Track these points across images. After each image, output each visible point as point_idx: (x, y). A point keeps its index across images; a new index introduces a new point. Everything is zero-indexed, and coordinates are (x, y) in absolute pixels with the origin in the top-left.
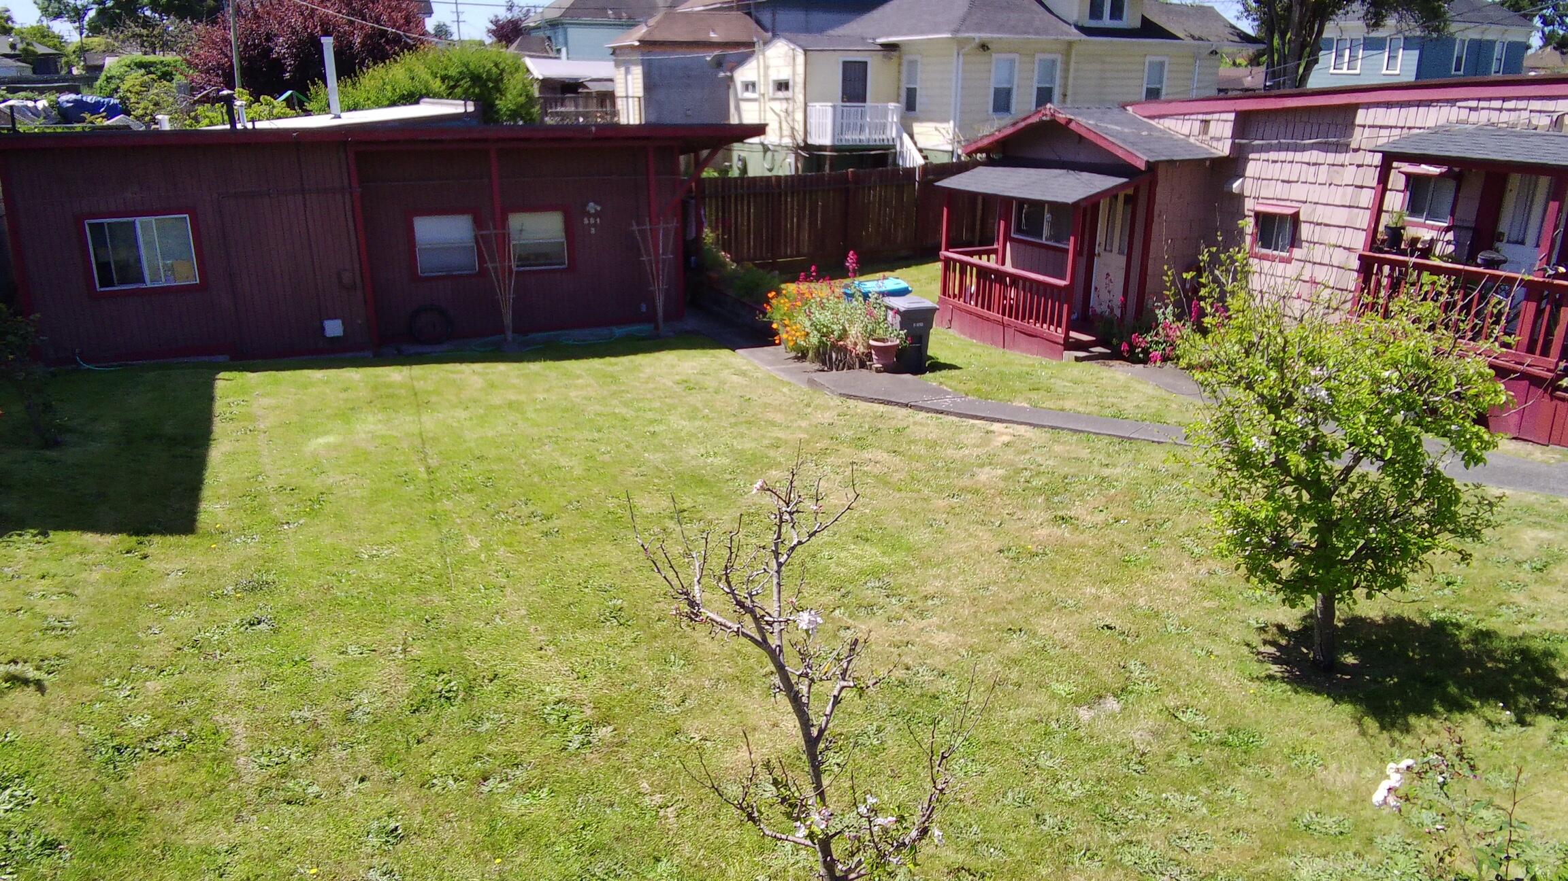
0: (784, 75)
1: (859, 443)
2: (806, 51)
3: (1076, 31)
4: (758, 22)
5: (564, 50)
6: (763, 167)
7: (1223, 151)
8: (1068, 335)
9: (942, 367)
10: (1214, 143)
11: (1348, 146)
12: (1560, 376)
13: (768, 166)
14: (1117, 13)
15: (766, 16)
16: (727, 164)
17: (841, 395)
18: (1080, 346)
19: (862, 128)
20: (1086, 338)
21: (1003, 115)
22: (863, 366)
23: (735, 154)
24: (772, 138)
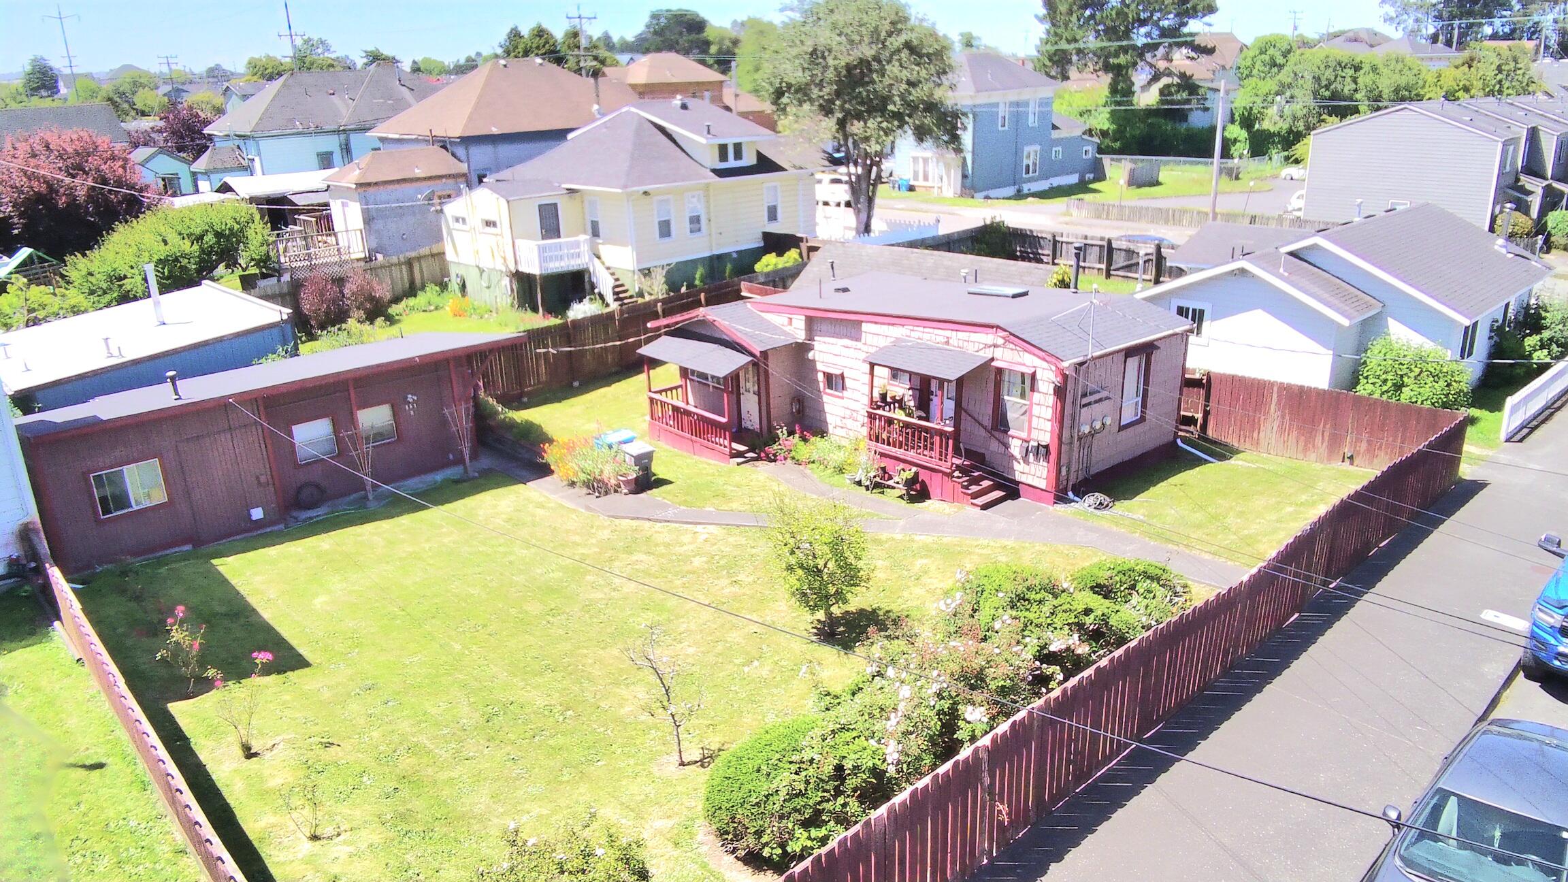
0: (490, 215)
1: (628, 550)
2: (508, 202)
3: (713, 175)
4: (454, 155)
5: (257, 159)
6: (481, 285)
7: (801, 336)
8: (731, 449)
9: (661, 482)
10: (796, 331)
11: (858, 339)
12: (954, 471)
13: (485, 285)
14: (738, 154)
15: (460, 151)
16: (446, 279)
17: (609, 516)
18: (739, 454)
19: (561, 258)
20: (742, 448)
21: (667, 239)
22: (616, 491)
23: (453, 271)
24: (486, 263)
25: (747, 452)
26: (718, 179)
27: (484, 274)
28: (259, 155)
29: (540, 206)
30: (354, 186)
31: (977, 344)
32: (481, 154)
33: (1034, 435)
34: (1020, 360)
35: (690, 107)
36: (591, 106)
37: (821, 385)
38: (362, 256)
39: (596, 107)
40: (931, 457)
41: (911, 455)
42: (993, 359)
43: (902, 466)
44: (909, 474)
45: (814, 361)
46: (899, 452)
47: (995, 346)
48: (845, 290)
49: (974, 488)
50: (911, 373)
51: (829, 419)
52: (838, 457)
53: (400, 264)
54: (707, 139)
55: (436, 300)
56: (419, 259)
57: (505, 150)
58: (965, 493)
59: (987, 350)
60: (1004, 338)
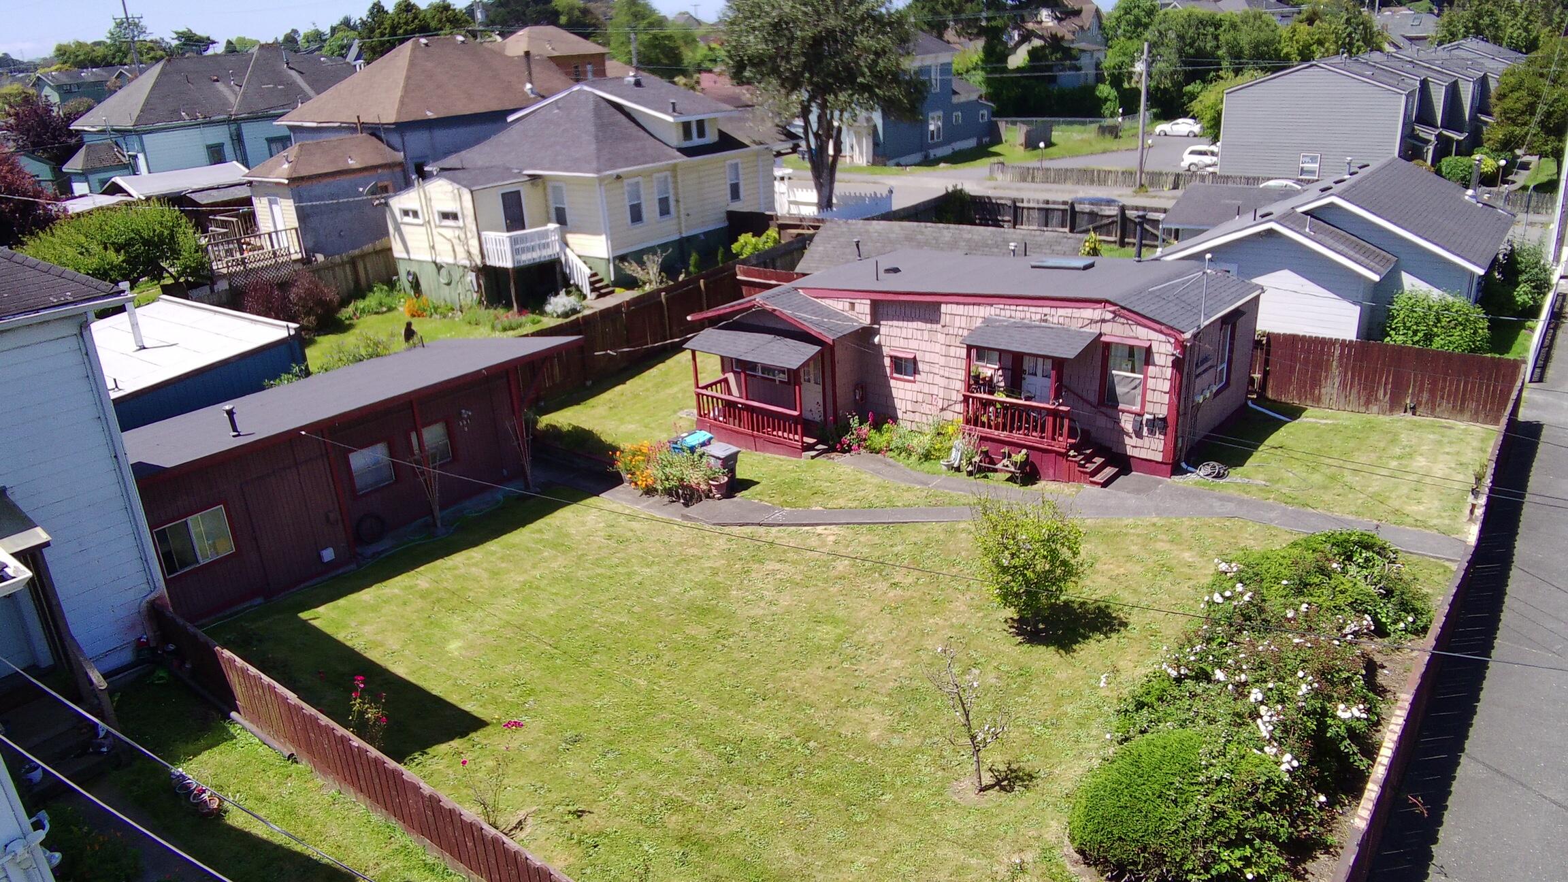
0: (450, 207)
1: (757, 559)
2: (472, 192)
3: (678, 153)
4: (389, 145)
5: (141, 156)
6: (439, 281)
7: (866, 320)
8: (803, 442)
9: (747, 484)
10: (860, 316)
11: (938, 322)
12: (1069, 451)
13: (444, 280)
14: (701, 133)
15: (395, 139)
16: (395, 278)
17: (714, 524)
18: (810, 447)
19: (533, 249)
20: (811, 441)
21: (639, 225)
22: (708, 497)
23: (402, 269)
24: (446, 258)
25: (816, 444)
26: (686, 158)
27: (443, 271)
28: (143, 151)
29: (503, 195)
30: (286, 182)
31: (1080, 321)
32: (418, 141)
33: (1149, 408)
34: (1132, 334)
35: (643, 84)
36: (524, 84)
37: (888, 370)
38: (300, 256)
39: (529, 86)
40: (1041, 437)
41: (1017, 436)
42: (1100, 335)
43: (1006, 450)
44: (1019, 457)
45: (880, 346)
46: (1003, 435)
47: (1103, 321)
48: (896, 270)
49: (1091, 467)
50: (1001, 352)
51: (898, 403)
52: (921, 442)
53: (343, 264)
54: (674, 117)
55: (386, 300)
56: (363, 256)
57: (443, 136)
58: (1082, 472)
59: (1094, 325)
60: (1113, 312)
